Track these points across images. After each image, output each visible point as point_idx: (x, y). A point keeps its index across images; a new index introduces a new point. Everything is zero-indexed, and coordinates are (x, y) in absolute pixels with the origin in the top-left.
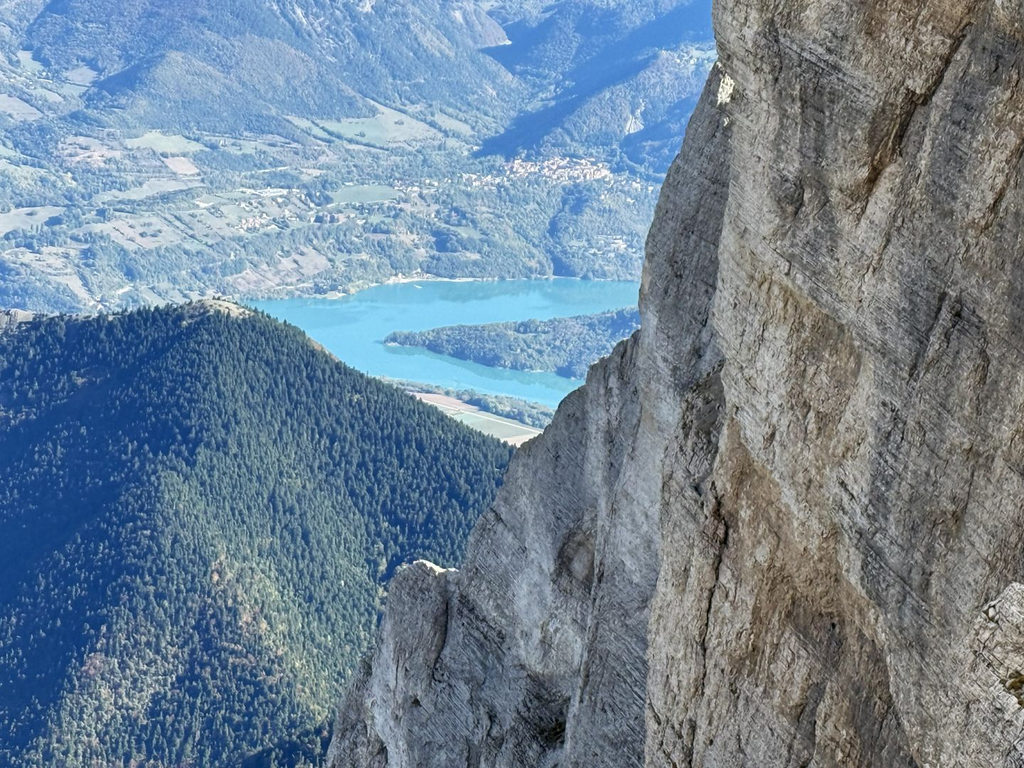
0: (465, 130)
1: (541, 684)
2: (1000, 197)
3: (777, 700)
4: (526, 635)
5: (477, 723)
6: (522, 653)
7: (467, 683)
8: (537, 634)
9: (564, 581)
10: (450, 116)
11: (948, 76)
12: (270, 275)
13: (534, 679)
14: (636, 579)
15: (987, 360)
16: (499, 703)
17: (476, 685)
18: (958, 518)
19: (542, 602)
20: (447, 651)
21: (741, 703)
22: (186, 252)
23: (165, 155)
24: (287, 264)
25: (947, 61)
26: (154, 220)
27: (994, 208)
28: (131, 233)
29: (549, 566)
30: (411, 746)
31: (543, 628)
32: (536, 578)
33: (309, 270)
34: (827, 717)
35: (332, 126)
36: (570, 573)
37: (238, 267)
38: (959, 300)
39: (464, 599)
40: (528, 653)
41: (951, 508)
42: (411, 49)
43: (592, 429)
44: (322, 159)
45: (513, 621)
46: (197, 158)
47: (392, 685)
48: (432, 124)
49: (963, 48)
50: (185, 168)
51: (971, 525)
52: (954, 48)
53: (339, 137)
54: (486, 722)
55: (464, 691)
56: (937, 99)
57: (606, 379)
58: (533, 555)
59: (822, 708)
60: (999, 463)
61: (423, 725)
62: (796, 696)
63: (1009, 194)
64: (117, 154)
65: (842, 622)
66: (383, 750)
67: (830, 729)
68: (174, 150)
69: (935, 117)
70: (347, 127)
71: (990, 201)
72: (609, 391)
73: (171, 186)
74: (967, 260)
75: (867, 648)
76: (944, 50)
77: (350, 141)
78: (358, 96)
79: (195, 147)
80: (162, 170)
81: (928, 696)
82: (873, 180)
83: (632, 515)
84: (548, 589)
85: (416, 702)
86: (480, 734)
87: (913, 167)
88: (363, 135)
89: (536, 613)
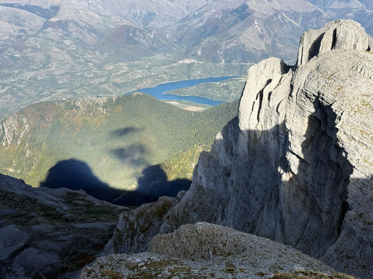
0: (172, 56)
1: (225, 168)
2: (325, 149)
3: (300, 200)
4: (222, 161)
5: (216, 174)
6: (222, 163)
7: (213, 168)
8: (224, 161)
9: (227, 153)
10: (168, 54)
11: (316, 134)
12: (142, 84)
13: (223, 167)
14: (242, 155)
15: (326, 167)
16: (219, 170)
17: (215, 168)
18: (324, 184)
19: (224, 156)
20: (210, 163)
21: (295, 200)
22: (128, 82)
23: (122, 66)
24: (145, 83)
25: (316, 133)
26: (122, 78)
27: (324, 150)
28: (119, 80)
29: (225, 151)
30: (206, 177)
31: (225, 160)
32: (223, 152)
33: (149, 83)
34: (307, 202)
35: (149, 58)
36: (228, 152)
37: (137, 84)
38: (321, 160)
39: (211, 156)
40: (223, 163)
41: (323, 183)
42: (161, 43)
43: (229, 131)
44: (148, 64)
45: (220, 159)
46: (127, 66)
47: (202, 169)
48: (166, 56)
49: (318, 131)
50: (125, 68)
51: (326, 186)
52: (317, 131)
53: (150, 59)
54: (217, 173)
55: (213, 169)
56: (316, 137)
57: (231, 124)
58: (222, 149)
59: (306, 201)
60: (329, 179)
61: (207, 174)
62: (303, 200)
63: (326, 149)
64: (114, 67)
65: (308, 192)
66: (201, 178)
67: (308, 204)
68: (124, 65)
69: (315, 139)
70: (151, 58)
71: (324, 149)
72: (231, 126)
73: (124, 71)
74: (321, 156)
75: (312, 195)
76: (315, 132)
77: (153, 60)
78: (153, 52)
79: (127, 64)
80: (122, 69)
81: (322, 203)
82: (308, 145)
83: (241, 147)
84: (225, 154)
85: (206, 171)
86: (216, 175)
87: (313, 144)
88: (154, 59)
89: (223, 158)
